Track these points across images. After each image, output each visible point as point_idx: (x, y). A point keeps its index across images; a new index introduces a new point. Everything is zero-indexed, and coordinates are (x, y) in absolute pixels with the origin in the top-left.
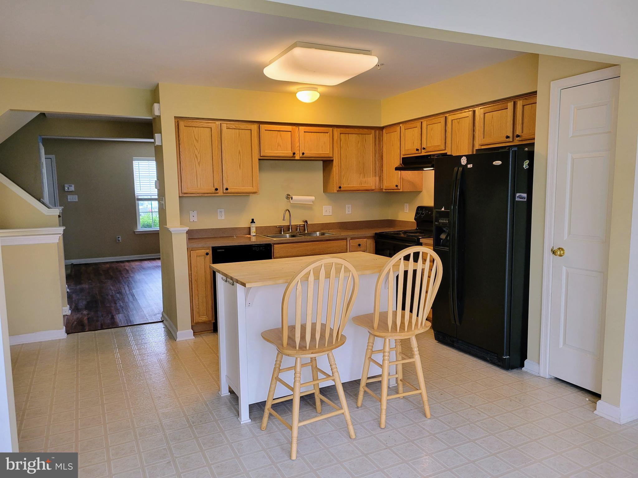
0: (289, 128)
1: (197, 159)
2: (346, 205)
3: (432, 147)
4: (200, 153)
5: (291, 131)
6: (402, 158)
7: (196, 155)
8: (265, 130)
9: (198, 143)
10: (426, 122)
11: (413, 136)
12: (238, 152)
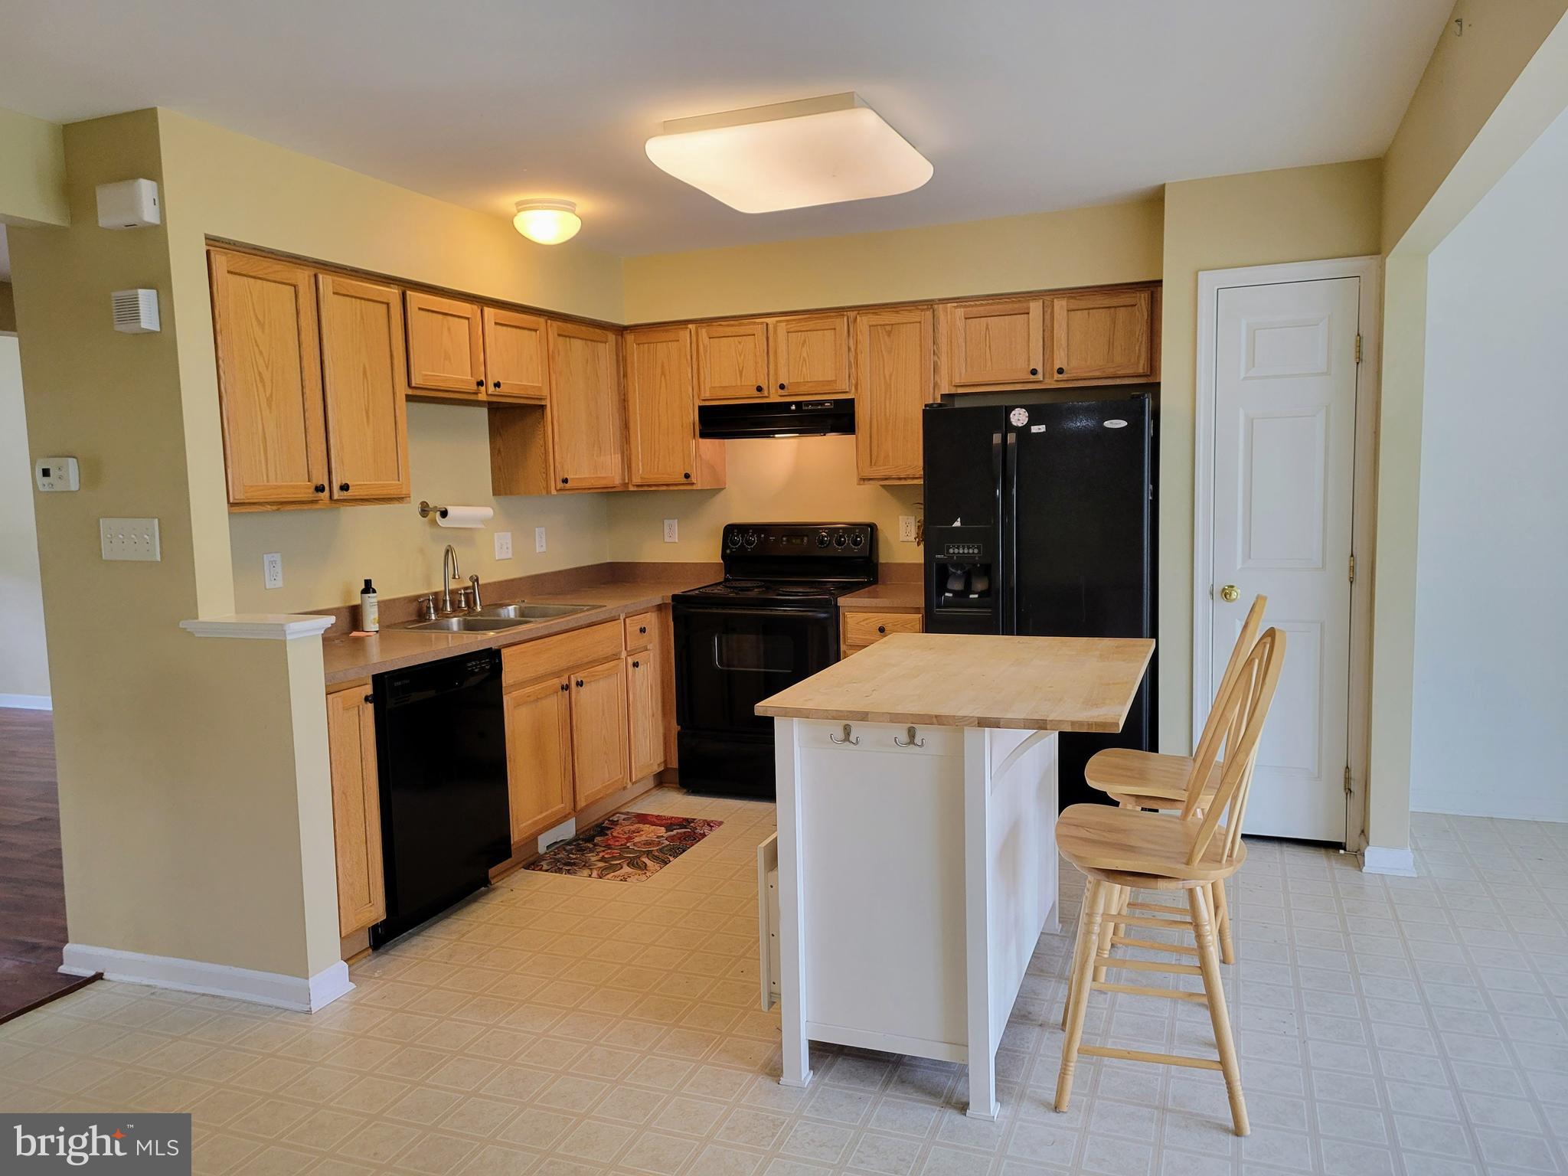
0: (465, 308)
1: (264, 386)
2: (537, 529)
3: (810, 385)
4: (270, 367)
5: (468, 319)
6: (699, 407)
7: (260, 373)
8: (420, 309)
9: (263, 332)
10: (786, 325)
11: (740, 356)
12: (361, 369)
